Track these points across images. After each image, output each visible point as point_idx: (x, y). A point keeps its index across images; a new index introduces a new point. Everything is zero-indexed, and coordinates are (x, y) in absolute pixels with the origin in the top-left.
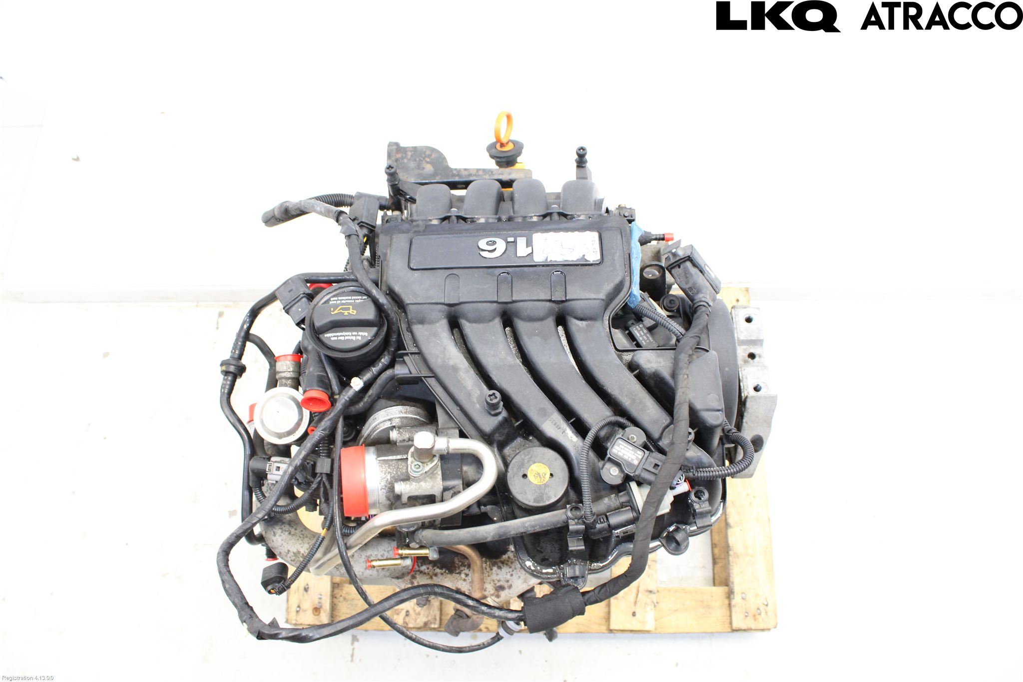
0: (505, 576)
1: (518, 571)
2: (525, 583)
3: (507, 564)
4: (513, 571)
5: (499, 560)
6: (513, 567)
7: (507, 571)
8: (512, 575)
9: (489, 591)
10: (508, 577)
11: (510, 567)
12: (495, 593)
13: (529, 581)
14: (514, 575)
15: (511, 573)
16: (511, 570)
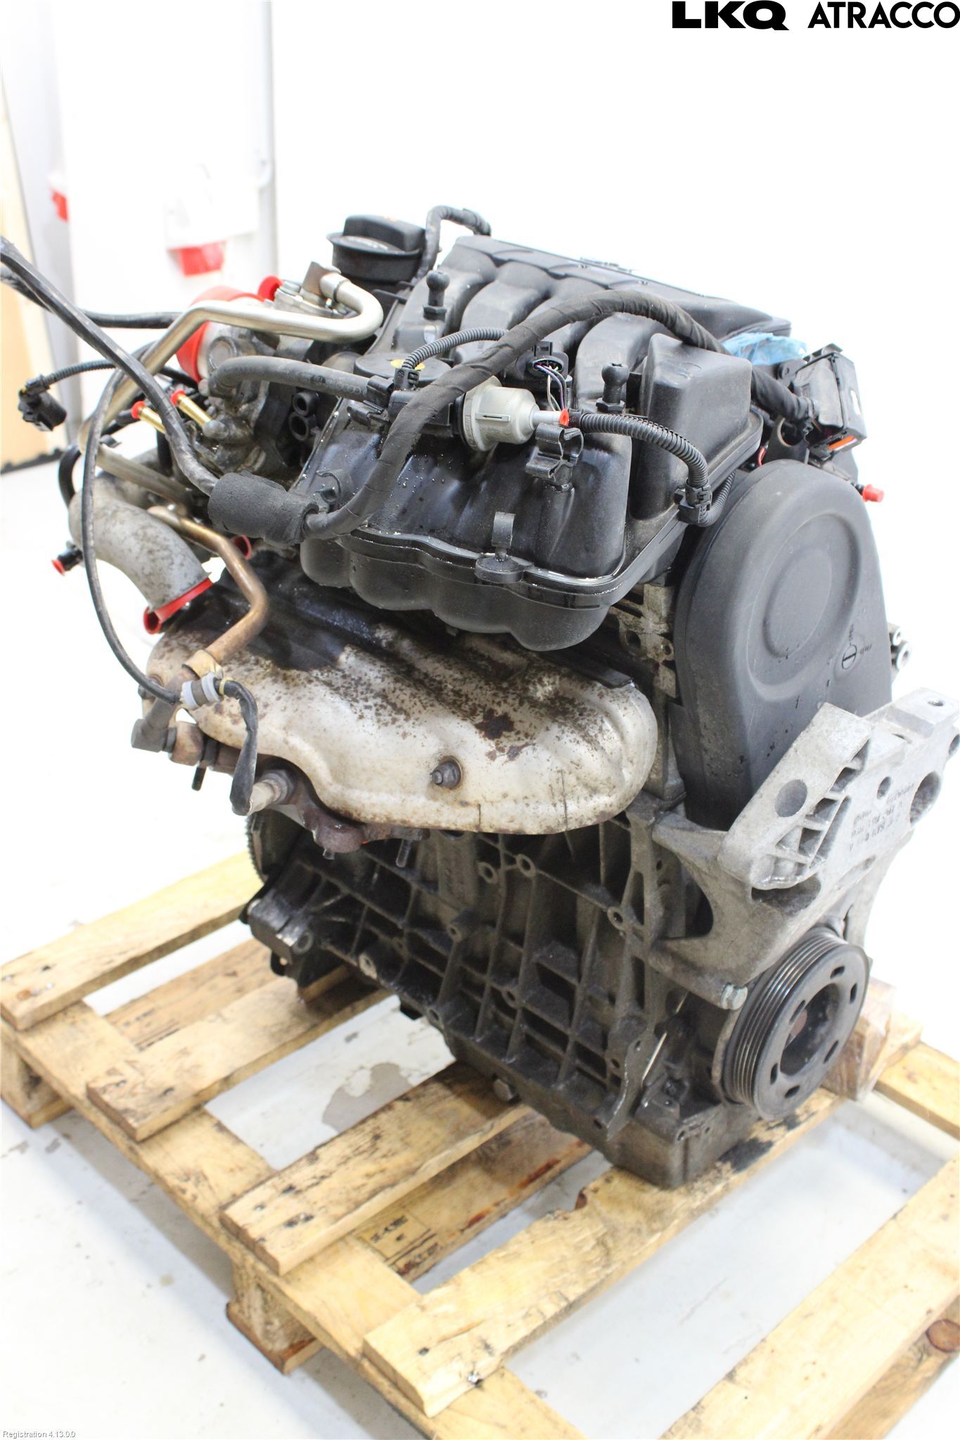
0: (270, 696)
1: (292, 697)
2: (284, 732)
3: (287, 683)
4: (286, 694)
5: (284, 672)
6: (291, 690)
7: (279, 690)
8: (279, 698)
9: (232, 706)
10: (273, 698)
11: (288, 689)
12: (235, 715)
13: (292, 735)
14: (281, 700)
15: (281, 695)
16: (285, 691)
